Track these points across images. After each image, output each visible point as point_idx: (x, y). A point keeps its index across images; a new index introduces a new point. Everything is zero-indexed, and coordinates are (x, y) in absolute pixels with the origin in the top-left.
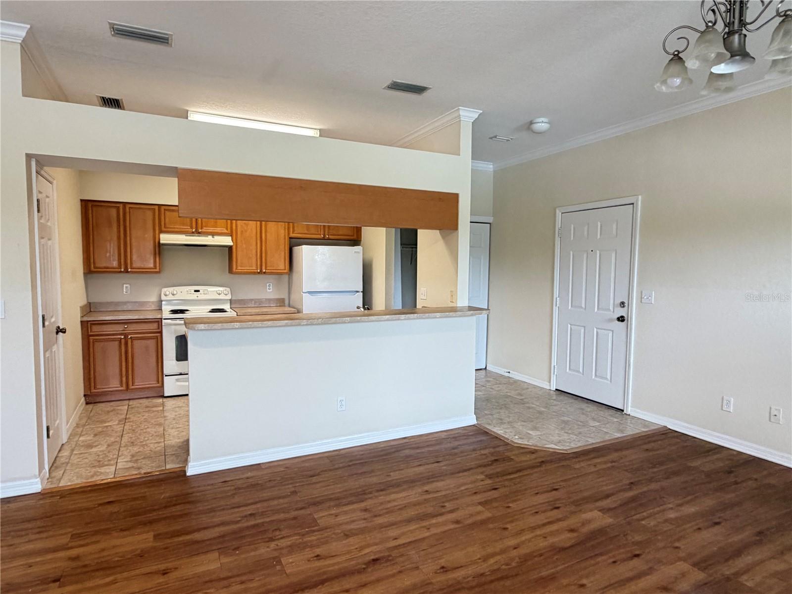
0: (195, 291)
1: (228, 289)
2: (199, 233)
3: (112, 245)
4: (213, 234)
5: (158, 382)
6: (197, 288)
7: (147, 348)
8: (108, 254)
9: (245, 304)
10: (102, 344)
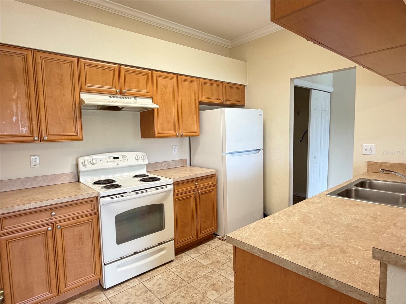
0: (115, 158)
1: (144, 154)
2: (123, 94)
3: (19, 105)
4: (136, 96)
5: (96, 273)
6: (116, 155)
7: (81, 236)
8: (14, 118)
9: (156, 168)
10: (21, 243)
